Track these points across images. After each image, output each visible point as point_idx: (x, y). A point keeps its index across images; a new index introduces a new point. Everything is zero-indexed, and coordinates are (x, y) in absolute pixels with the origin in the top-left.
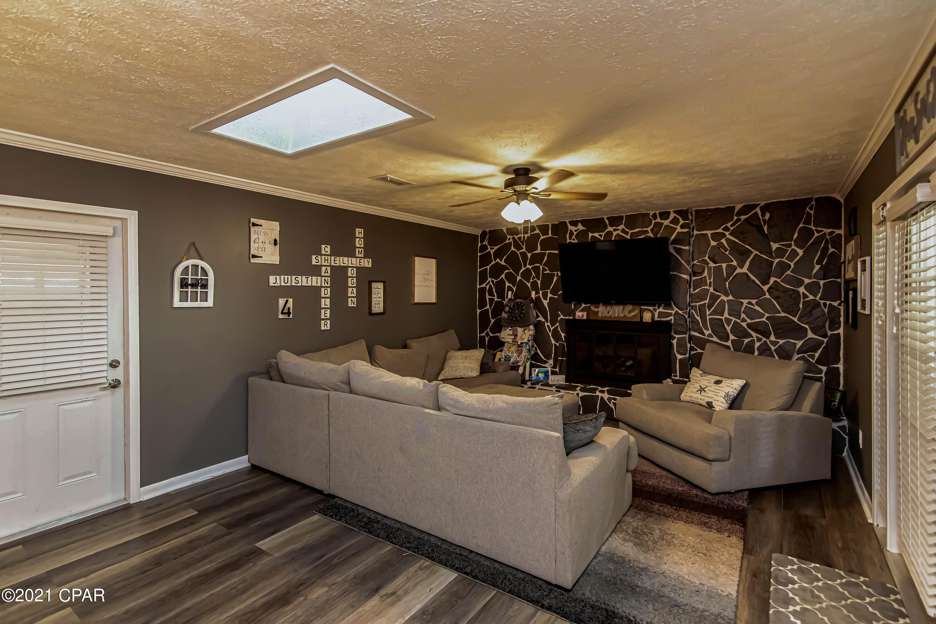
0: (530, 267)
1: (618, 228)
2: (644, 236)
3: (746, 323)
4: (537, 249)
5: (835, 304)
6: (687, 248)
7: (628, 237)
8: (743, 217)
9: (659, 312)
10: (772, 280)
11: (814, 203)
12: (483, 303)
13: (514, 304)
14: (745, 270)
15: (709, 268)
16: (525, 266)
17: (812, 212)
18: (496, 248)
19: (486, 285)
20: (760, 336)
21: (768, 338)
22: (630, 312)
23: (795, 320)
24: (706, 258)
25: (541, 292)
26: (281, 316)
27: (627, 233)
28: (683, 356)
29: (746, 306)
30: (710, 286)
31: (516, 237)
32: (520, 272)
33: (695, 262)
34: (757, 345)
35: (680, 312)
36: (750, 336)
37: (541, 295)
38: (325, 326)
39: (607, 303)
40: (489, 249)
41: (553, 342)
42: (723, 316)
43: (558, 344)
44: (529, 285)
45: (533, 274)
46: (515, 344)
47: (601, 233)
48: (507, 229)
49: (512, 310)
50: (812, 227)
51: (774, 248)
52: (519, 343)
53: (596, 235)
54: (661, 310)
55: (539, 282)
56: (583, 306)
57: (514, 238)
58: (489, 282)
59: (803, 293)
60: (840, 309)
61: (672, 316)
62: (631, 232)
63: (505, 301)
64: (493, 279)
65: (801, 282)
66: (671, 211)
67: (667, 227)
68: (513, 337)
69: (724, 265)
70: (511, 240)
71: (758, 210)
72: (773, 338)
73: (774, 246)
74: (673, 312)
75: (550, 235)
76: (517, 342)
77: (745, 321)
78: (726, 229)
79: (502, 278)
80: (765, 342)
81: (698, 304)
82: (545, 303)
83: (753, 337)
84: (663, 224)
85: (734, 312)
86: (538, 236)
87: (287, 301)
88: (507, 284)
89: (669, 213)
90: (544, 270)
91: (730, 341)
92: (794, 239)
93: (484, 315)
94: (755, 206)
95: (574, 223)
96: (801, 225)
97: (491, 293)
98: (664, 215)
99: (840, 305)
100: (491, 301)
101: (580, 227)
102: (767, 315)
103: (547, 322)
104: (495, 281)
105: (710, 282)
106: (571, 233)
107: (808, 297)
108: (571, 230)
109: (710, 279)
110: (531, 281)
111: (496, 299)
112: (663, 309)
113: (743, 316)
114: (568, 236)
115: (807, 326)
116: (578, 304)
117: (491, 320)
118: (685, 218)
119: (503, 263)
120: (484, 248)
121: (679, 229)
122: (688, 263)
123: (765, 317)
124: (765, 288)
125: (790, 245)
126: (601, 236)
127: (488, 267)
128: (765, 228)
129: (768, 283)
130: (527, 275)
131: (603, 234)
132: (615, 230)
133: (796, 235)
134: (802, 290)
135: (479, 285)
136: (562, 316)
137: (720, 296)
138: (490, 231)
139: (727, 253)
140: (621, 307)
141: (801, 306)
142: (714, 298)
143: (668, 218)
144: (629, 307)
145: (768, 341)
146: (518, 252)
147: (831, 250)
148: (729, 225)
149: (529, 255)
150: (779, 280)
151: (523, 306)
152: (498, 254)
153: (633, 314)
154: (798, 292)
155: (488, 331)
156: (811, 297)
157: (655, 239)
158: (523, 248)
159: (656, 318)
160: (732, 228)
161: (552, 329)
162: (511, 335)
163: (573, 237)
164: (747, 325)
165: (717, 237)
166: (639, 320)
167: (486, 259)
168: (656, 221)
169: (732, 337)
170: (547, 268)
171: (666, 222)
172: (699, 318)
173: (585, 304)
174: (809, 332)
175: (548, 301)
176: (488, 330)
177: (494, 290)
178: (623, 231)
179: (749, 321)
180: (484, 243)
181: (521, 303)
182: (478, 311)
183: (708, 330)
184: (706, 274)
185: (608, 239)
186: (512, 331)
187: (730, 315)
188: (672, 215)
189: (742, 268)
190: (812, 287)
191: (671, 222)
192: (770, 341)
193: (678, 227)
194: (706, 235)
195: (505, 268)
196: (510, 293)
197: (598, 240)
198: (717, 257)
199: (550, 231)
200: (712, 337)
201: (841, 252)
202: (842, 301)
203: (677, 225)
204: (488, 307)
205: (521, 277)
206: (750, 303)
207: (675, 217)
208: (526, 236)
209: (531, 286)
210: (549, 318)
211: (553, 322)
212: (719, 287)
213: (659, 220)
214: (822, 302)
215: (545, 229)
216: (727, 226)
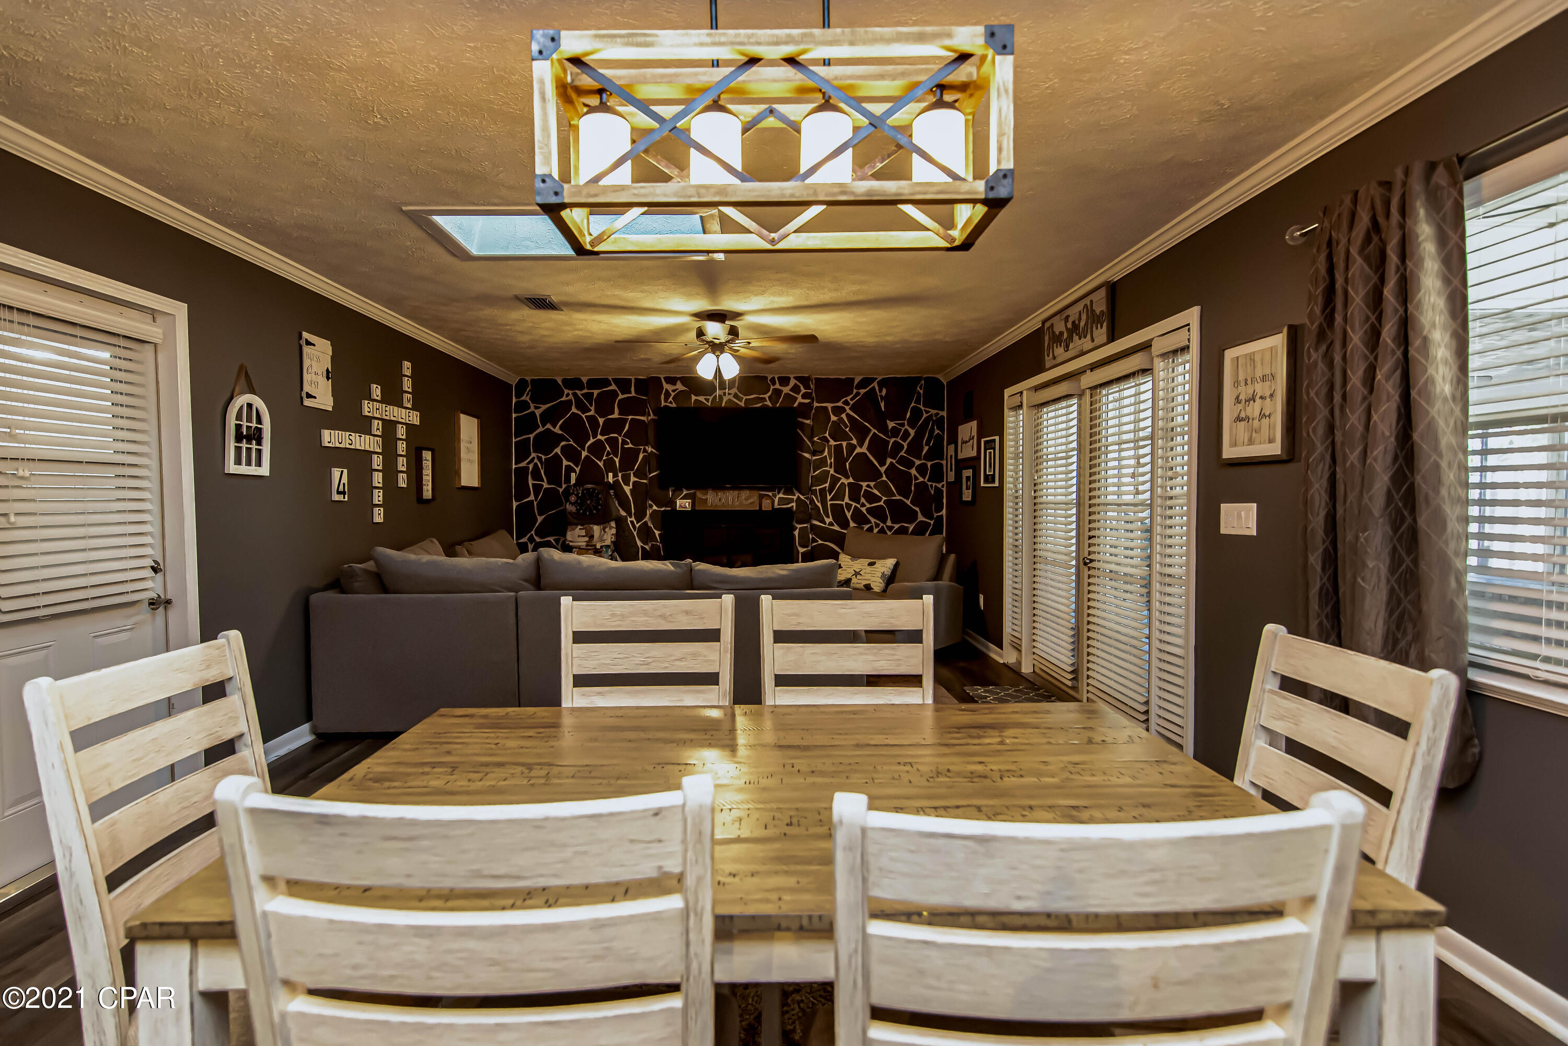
0: (603, 438)
1: (729, 392)
2: (760, 404)
3: (865, 508)
4: (613, 413)
5: (939, 486)
6: (808, 422)
7: (742, 404)
8: (862, 391)
9: (780, 498)
10: (889, 461)
11: (923, 382)
12: (522, 491)
13: (583, 491)
14: (864, 450)
15: (830, 447)
16: (595, 436)
17: (921, 392)
18: (544, 407)
19: (529, 463)
20: (878, 522)
21: (884, 522)
22: (746, 499)
23: (908, 502)
24: (827, 435)
25: (620, 475)
26: (336, 497)
28: (805, 549)
29: (865, 490)
30: (831, 467)
31: (579, 393)
32: (587, 445)
33: (815, 439)
34: (876, 531)
35: (802, 497)
36: (870, 522)
37: (619, 478)
38: (378, 516)
39: (719, 487)
40: (532, 409)
41: (639, 543)
42: (843, 501)
43: (648, 547)
44: (601, 464)
45: (608, 449)
46: (589, 549)
47: (708, 397)
48: (564, 381)
49: (582, 500)
50: (921, 407)
51: (890, 428)
52: (598, 546)
53: (702, 398)
54: (781, 495)
55: (617, 460)
56: (685, 492)
57: (575, 395)
58: (533, 458)
59: (914, 475)
60: (943, 491)
61: (793, 502)
62: (745, 398)
63: (561, 487)
64: (540, 455)
65: (910, 465)
66: (792, 376)
67: (787, 394)
68: (587, 539)
69: (844, 444)
70: (571, 397)
71: (875, 384)
72: (889, 523)
73: (891, 424)
74: (795, 498)
75: (633, 394)
76: (595, 546)
77: (865, 506)
78: (846, 403)
79: (556, 453)
80: (883, 527)
81: (818, 488)
82: (627, 489)
84: (782, 391)
85: (855, 497)
86: (614, 394)
87: (342, 471)
88: (565, 463)
89: (789, 379)
90: (624, 442)
92: (907, 418)
93: (525, 509)
94: (873, 380)
95: (671, 381)
96: (913, 404)
97: (536, 475)
98: (784, 381)
99: (943, 486)
100: (537, 488)
101: (680, 387)
102: (884, 498)
103: (631, 517)
104: (543, 457)
105: (831, 463)
106: (667, 394)
107: (918, 479)
108: (666, 389)
109: (830, 459)
110: (604, 458)
111: (546, 485)
112: (784, 494)
113: (863, 500)
114: (663, 397)
115: (917, 509)
116: (678, 489)
117: (538, 517)
118: (807, 387)
119: (557, 430)
120: (522, 406)
121: (800, 400)
122: (811, 439)
123: (883, 501)
124: (883, 469)
125: (903, 425)
126: (707, 400)
127: (532, 436)
128: (882, 405)
129: (885, 464)
130: (597, 449)
131: (711, 399)
132: (725, 394)
133: (908, 415)
134: (913, 471)
135: (515, 464)
136: (655, 507)
137: (840, 479)
138: (533, 380)
139: (847, 430)
140: (736, 492)
141: (913, 488)
142: (835, 480)
143: (788, 385)
144: (745, 494)
145: (885, 526)
146: (583, 416)
147: (937, 431)
148: (848, 398)
149: (601, 421)
150: (894, 461)
151: (599, 495)
152: (548, 417)
153: (751, 501)
154: (910, 474)
155: (532, 535)
156: (921, 479)
157: (774, 409)
158: (590, 410)
159: (776, 506)
160: (851, 403)
161: (637, 526)
162: (583, 536)
163: (671, 399)
164: (867, 510)
165: (838, 411)
166: (757, 509)
167: (527, 423)
168: (774, 387)
169: (852, 524)
170: (629, 440)
171: (786, 390)
172: (819, 505)
173: (687, 489)
174: (920, 515)
175: (631, 487)
176: (533, 532)
177: (542, 472)
178: (736, 396)
179: (868, 506)
180: (523, 398)
181: (596, 490)
182: (515, 504)
183: (828, 517)
184: (826, 453)
185: (715, 405)
186: (584, 531)
187: (850, 499)
188: (793, 382)
189: (861, 447)
190: (922, 470)
191: (791, 390)
192: (887, 526)
193: (799, 397)
194: (826, 408)
195: (562, 438)
196: (573, 476)
197: (703, 406)
198: (837, 434)
199: (633, 389)
200: (833, 525)
201: (944, 434)
202: (944, 483)
203: (798, 394)
204: (532, 497)
205: (588, 452)
206: (868, 486)
207: (796, 384)
208: (596, 392)
209: (604, 465)
210: (633, 511)
211: (640, 516)
212: (840, 469)
213: (777, 386)
214: (929, 483)
215: (624, 384)
216: (846, 400)
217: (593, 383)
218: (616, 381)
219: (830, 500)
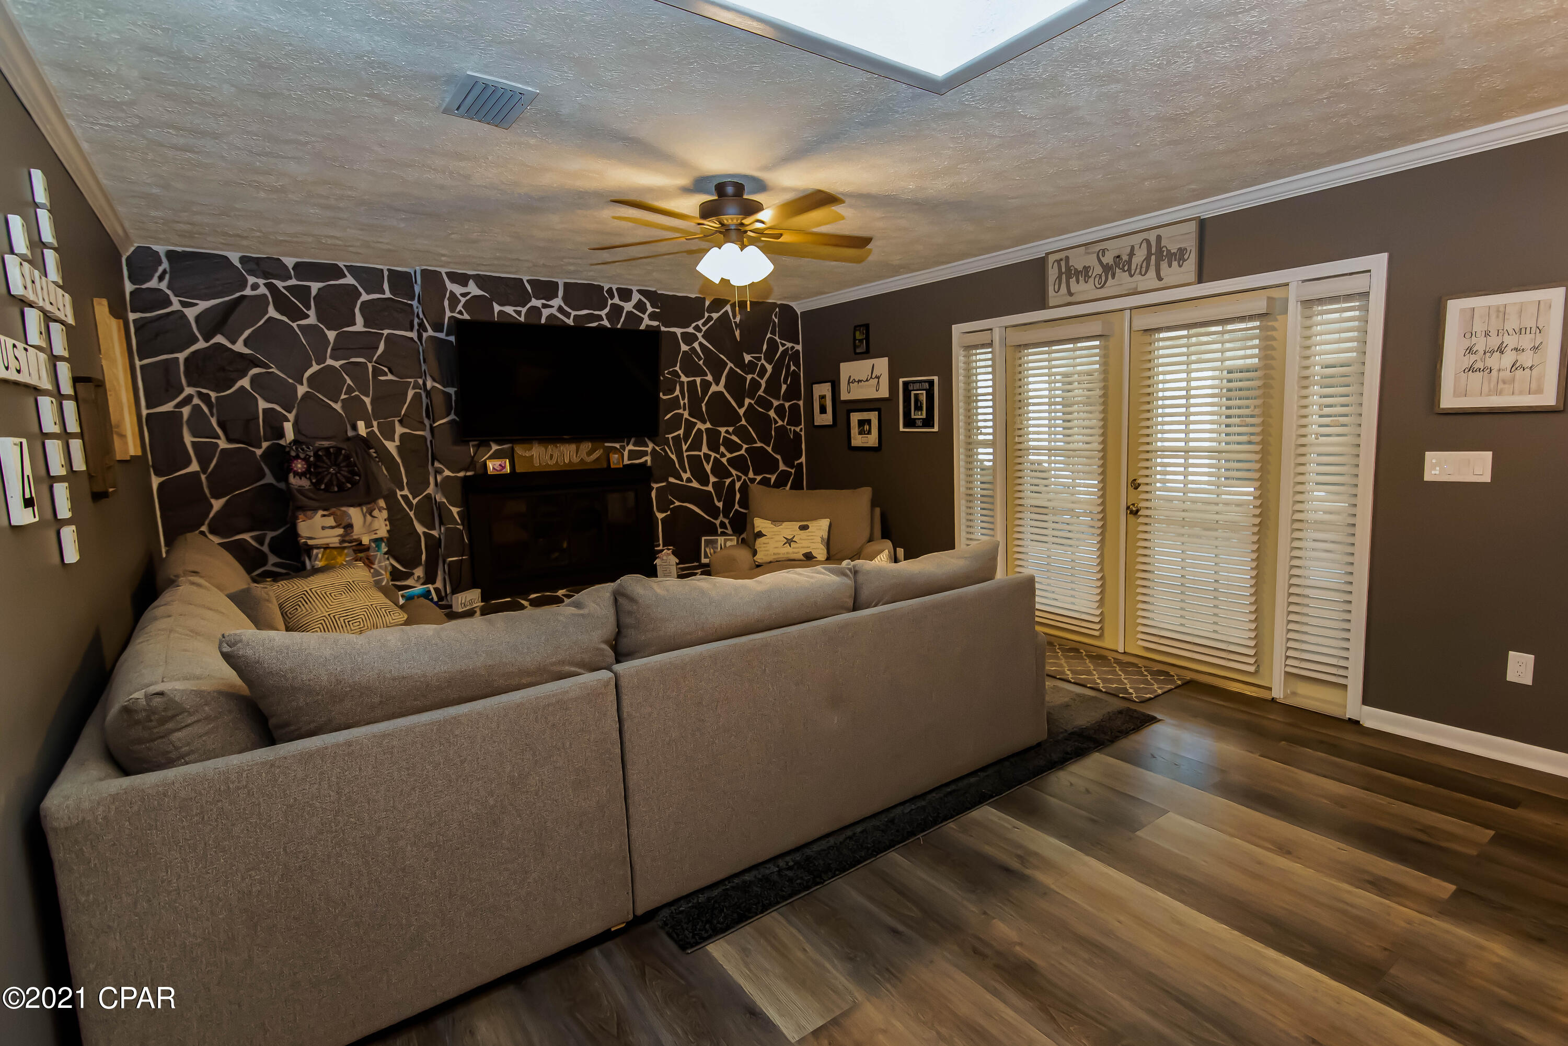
0: (337, 364)
1: (550, 303)
2: (597, 323)
3: (725, 459)
4: (352, 323)
5: (798, 429)
7: (570, 322)
8: (715, 316)
9: (630, 451)
10: (747, 401)
11: (778, 310)
12: (171, 458)
13: (316, 454)
14: (721, 388)
16: (320, 361)
17: (777, 320)
18: (203, 305)
19: (181, 406)
20: (740, 474)
21: (746, 475)
22: (589, 453)
23: (769, 449)
24: (677, 368)
25: (375, 423)
27: (568, 315)
28: (664, 515)
29: (724, 436)
30: (684, 410)
31: (280, 284)
32: (307, 375)
33: (665, 373)
34: (738, 485)
35: (656, 449)
36: (731, 475)
37: (375, 429)
39: (546, 440)
40: (176, 306)
41: (420, 529)
42: (701, 451)
43: (435, 533)
44: (338, 407)
45: (349, 381)
46: (345, 548)
47: (519, 309)
48: (243, 260)
49: (316, 467)
50: (777, 338)
51: (746, 362)
52: (365, 542)
53: (509, 310)
54: (631, 447)
55: (367, 400)
58: (190, 397)
59: (774, 418)
61: (647, 455)
62: (573, 313)
63: (260, 447)
64: (204, 392)
65: (769, 406)
66: (634, 289)
67: (630, 313)
68: (340, 531)
69: (698, 380)
70: (263, 290)
71: (728, 308)
72: (751, 475)
73: (747, 358)
74: (649, 449)
75: (388, 295)
76: (357, 540)
77: (725, 456)
78: (698, 329)
79: (242, 388)
81: (670, 436)
82: (391, 446)
83: (733, 476)
84: (623, 308)
85: (714, 447)
86: (351, 292)
88: (263, 404)
90: (378, 372)
91: (711, 485)
92: (764, 351)
93: (181, 489)
94: (725, 302)
95: (462, 279)
96: (769, 336)
97: (199, 429)
98: (624, 294)
99: (801, 430)
100: (204, 450)
101: (473, 289)
102: (745, 446)
103: (399, 490)
104: (213, 395)
105: (684, 404)
106: (454, 300)
107: (777, 422)
108: (451, 292)
109: (683, 399)
110: (343, 397)
111: (223, 444)
112: (634, 445)
113: (722, 449)
114: (446, 303)
115: (778, 457)
116: (484, 444)
117: (213, 501)
118: (654, 305)
119: (239, 348)
120: (150, 300)
121: (647, 320)
123: (744, 449)
124: (741, 412)
125: (759, 359)
126: (519, 313)
127: (182, 356)
128: (737, 333)
129: (743, 406)
130: (328, 382)
131: (524, 310)
132: (545, 306)
133: (765, 347)
134: (772, 413)
135: (151, 408)
136: (447, 473)
137: (696, 424)
138: (170, 255)
139: (701, 362)
140: (574, 446)
141: (773, 433)
142: (690, 426)
144: (586, 446)
145: (747, 478)
146: (294, 325)
147: (793, 368)
148: (700, 323)
150: (753, 402)
151: (347, 457)
152: (216, 323)
153: (596, 456)
154: (770, 416)
155: (203, 533)
156: (780, 423)
157: (613, 331)
158: (307, 316)
159: (626, 462)
160: (704, 329)
161: (415, 502)
162: (332, 527)
163: (460, 307)
164: (727, 461)
165: (688, 338)
166: (605, 466)
167: (170, 333)
168: (612, 302)
169: (713, 479)
170: (386, 369)
171: (628, 307)
172: (674, 457)
173: (498, 442)
174: (780, 463)
175: (397, 443)
176: (205, 529)
177: (214, 421)
178: (560, 309)
179: (729, 455)
180: (153, 284)
181: (339, 450)
182: (155, 481)
183: (685, 472)
184: (677, 392)
185: (533, 321)
186: (331, 518)
187: (710, 449)
188: (636, 297)
189: (717, 384)
190: (780, 411)
191: (635, 307)
192: (749, 479)
193: (646, 317)
194: (675, 333)
195: (253, 362)
196: (288, 427)
197: (513, 321)
198: (691, 368)
199: (386, 286)
200: (691, 481)
201: (799, 370)
202: (802, 426)
203: (644, 314)
204: (194, 467)
205: (310, 386)
206: (727, 432)
207: (640, 300)
208: (315, 287)
209: (343, 407)
210: (405, 481)
211: (417, 486)
212: (695, 412)
213: (616, 300)
214: (789, 427)
215: (370, 278)
216: (697, 325)
217: (306, 270)
218: (352, 270)
219: (686, 451)
